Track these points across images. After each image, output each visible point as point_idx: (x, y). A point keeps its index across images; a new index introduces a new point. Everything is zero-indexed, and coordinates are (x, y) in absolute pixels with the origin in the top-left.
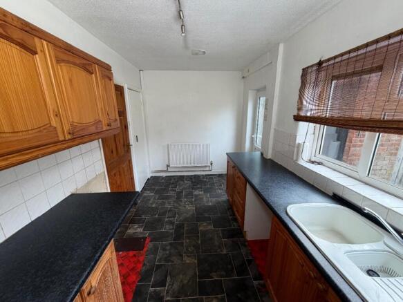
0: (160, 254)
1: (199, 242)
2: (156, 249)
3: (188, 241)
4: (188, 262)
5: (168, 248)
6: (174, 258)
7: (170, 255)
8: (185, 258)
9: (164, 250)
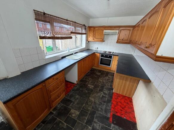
0: (104, 107)
1: (84, 105)
2: (106, 111)
3: (89, 108)
4: (93, 99)
5: (100, 109)
6: (98, 103)
7: (99, 105)
8: (93, 101)
9: (102, 109)
